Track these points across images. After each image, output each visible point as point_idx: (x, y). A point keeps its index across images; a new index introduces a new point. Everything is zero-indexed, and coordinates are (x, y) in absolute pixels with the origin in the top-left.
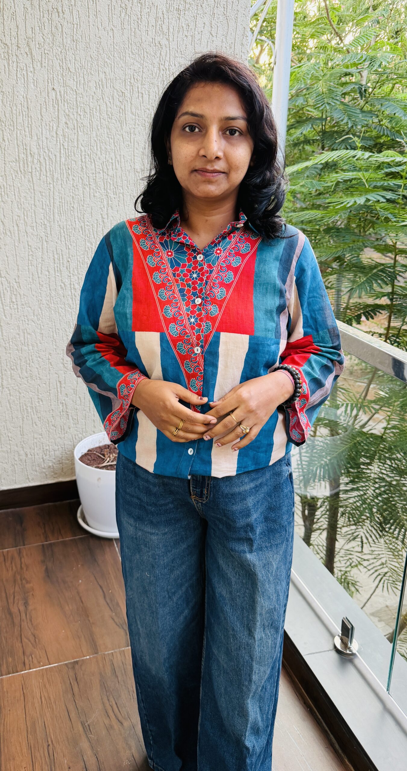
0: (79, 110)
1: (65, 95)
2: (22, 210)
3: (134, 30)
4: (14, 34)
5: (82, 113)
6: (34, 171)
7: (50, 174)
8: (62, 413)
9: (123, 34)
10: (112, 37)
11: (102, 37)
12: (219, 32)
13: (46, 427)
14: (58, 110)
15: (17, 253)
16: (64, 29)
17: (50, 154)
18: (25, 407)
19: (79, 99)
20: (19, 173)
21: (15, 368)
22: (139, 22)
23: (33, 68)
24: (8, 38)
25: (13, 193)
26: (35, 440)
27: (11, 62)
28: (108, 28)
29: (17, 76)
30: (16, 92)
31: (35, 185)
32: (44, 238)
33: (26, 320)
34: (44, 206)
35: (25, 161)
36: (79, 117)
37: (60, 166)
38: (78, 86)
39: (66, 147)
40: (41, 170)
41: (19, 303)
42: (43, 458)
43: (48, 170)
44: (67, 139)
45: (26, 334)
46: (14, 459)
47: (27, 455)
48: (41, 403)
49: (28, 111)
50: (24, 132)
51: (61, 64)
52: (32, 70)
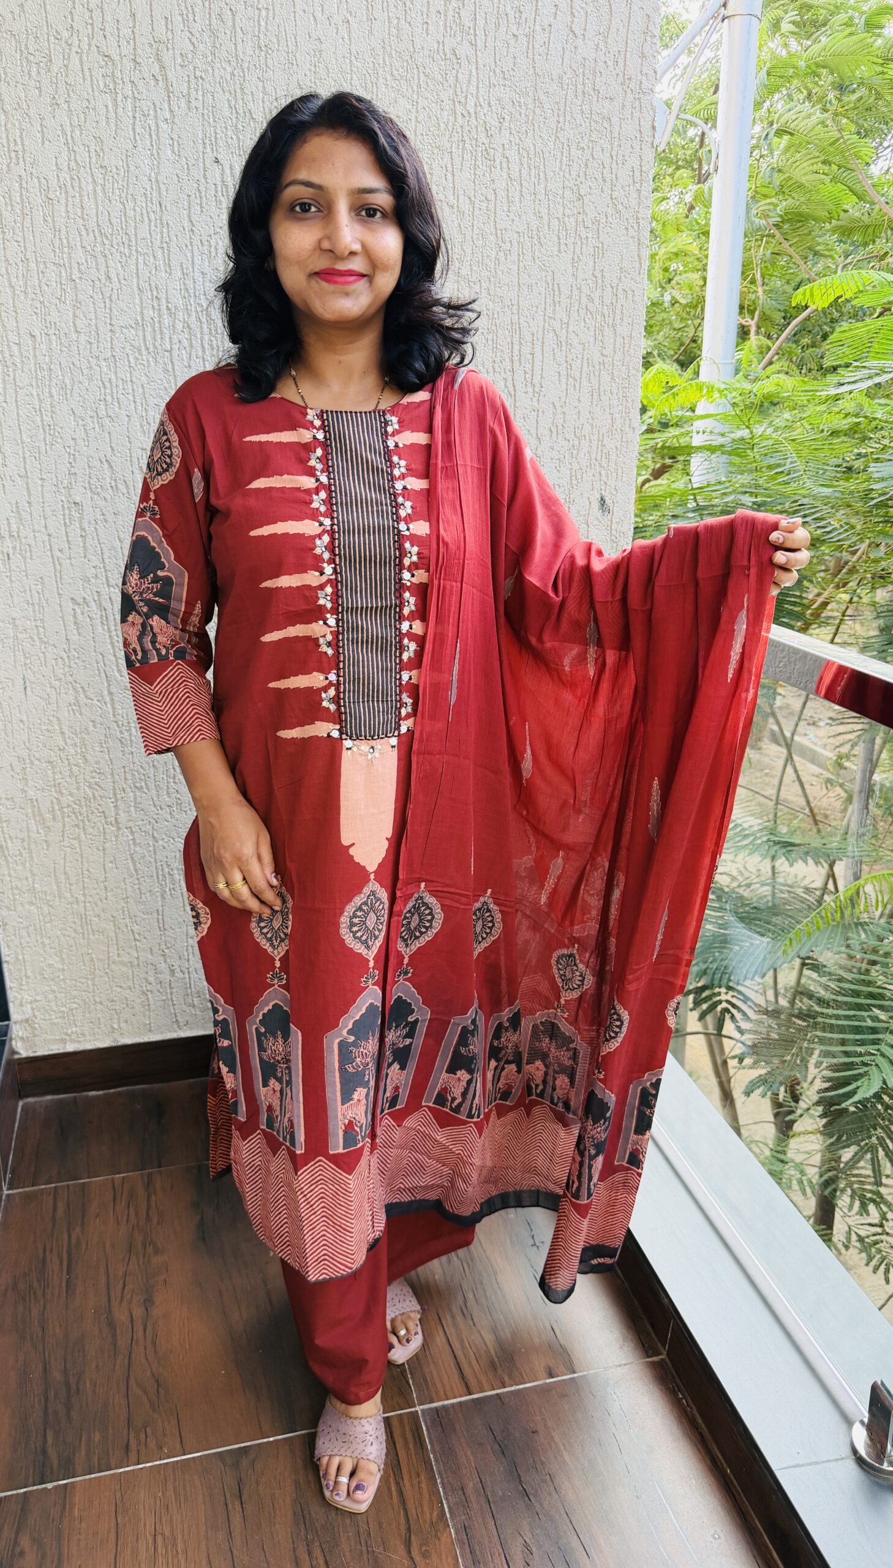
4: (126, 31)
10: (346, 40)
11: (323, 38)
12: (589, 25)
16: (237, 18)
18: (166, 870)
23: (171, 111)
24: (112, 41)
25: (132, 398)
27: (120, 97)
28: (337, 19)
35: (157, 325)
40: (191, 346)
43: (206, 346)
46: (147, 980)
47: (172, 972)
49: (162, 211)
50: (152, 261)
51: (233, 103)
52: (168, 117)
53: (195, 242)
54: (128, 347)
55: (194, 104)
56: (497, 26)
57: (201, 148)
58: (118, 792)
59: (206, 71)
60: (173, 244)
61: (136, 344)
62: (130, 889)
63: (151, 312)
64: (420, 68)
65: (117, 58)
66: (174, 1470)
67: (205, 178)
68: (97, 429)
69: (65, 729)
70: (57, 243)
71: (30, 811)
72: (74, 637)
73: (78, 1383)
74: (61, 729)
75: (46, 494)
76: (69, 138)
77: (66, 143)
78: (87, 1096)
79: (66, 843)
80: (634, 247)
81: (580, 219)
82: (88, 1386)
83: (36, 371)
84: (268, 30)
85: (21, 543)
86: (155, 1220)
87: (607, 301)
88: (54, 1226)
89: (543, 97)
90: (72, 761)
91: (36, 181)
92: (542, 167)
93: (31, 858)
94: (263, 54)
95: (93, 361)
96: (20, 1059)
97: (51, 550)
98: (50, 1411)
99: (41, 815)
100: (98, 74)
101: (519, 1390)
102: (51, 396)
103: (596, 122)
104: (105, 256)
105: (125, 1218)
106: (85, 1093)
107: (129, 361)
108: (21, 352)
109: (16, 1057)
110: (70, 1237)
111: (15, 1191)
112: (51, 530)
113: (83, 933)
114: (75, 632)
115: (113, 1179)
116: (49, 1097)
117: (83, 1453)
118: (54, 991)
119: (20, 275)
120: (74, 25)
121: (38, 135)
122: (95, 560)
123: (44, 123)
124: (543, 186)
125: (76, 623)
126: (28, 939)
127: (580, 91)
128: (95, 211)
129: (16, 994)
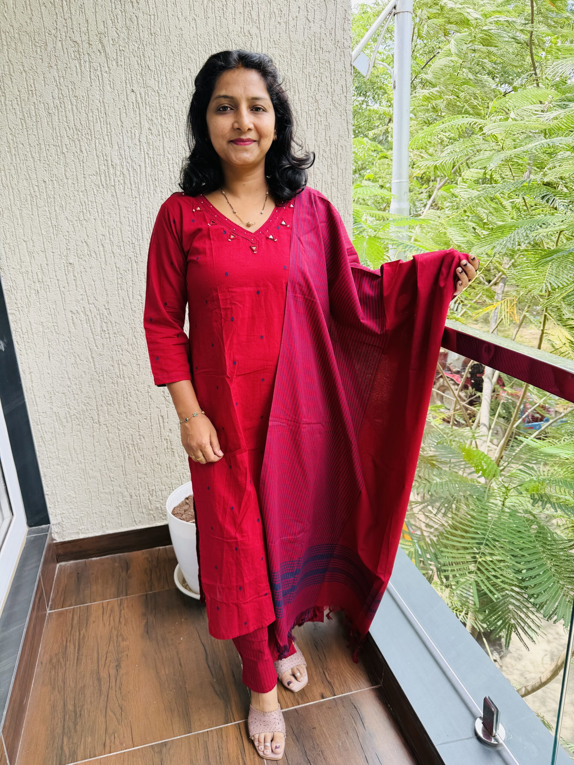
0: (163, 114)
1: (147, 97)
2: (107, 228)
3: (219, 18)
4: (84, 29)
5: (166, 117)
6: (117, 184)
7: (136, 187)
8: (166, 450)
9: (207, 24)
10: (195, 29)
11: (183, 28)
12: (316, 16)
13: (151, 465)
14: (140, 114)
15: (105, 277)
16: (140, 21)
17: (134, 164)
18: (125, 445)
19: (161, 100)
20: (101, 187)
21: (111, 402)
22: (225, 9)
23: (108, 67)
24: (77, 34)
25: (95, 210)
26: (139, 480)
27: (82, 61)
28: (190, 18)
29: (90, 77)
30: (90, 96)
31: (119, 199)
32: (133, 259)
33: (120, 350)
34: (131, 222)
35: (107, 173)
36: (163, 121)
37: (146, 177)
38: (160, 85)
39: (152, 156)
40: (125, 183)
41: (111, 332)
42: (149, 499)
43: (132, 183)
44: (151, 147)
45: (121, 366)
46: (118, 501)
47: (131, 496)
48: (142, 439)
49: (106, 117)
50: (103, 141)
51: (139, 62)
52: (107, 70)
53: (124, 132)
54: (93, 184)
55: (120, 63)
56: (270, 18)
57: (124, 85)
58: (99, 406)
59: (125, 47)
60: (113, 133)
61: (97, 183)
62: (107, 455)
63: (104, 167)
64: (233, 41)
65: (80, 42)
66: (128, 755)
67: (127, 100)
68: (79, 226)
69: (71, 377)
70: (55, 135)
71: (55, 418)
72: (73, 330)
73: (80, 711)
74: (68, 376)
75: (55, 260)
76: (58, 83)
77: (57, 86)
78: (91, 560)
79: (74, 434)
80: (345, 124)
81: (317, 112)
82: (86, 712)
83: (47, 199)
84: (155, 25)
85: (44, 285)
86: (123, 623)
87: (333, 152)
88: (72, 628)
89: (295, 52)
90: (75, 392)
91: (42, 105)
92: (296, 87)
93: (57, 443)
94: (153, 37)
95: (76, 193)
96: (56, 543)
97: (59, 288)
98: (66, 726)
99: (60, 420)
100: (71, 50)
101: (306, 706)
102: (56, 211)
103: (323, 64)
104: (79, 140)
105: (108, 623)
106: (90, 559)
107: (94, 192)
108: (39, 190)
109: (55, 542)
110: (80, 634)
111: (53, 611)
112: (59, 278)
113: (85, 479)
114: (73, 327)
115: (103, 603)
116: (72, 562)
117: (82, 748)
118: (72, 508)
119: (37, 151)
120: (58, 27)
121: (43, 82)
122: (82, 292)
123: (45, 76)
124: (297, 96)
125: (73, 323)
126: (57, 483)
127: (313, 49)
128: (72, 118)
129: (53, 510)
